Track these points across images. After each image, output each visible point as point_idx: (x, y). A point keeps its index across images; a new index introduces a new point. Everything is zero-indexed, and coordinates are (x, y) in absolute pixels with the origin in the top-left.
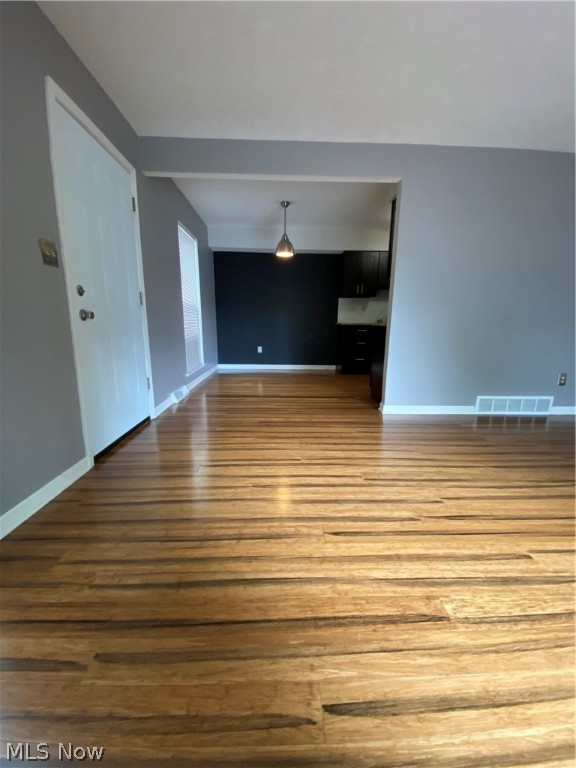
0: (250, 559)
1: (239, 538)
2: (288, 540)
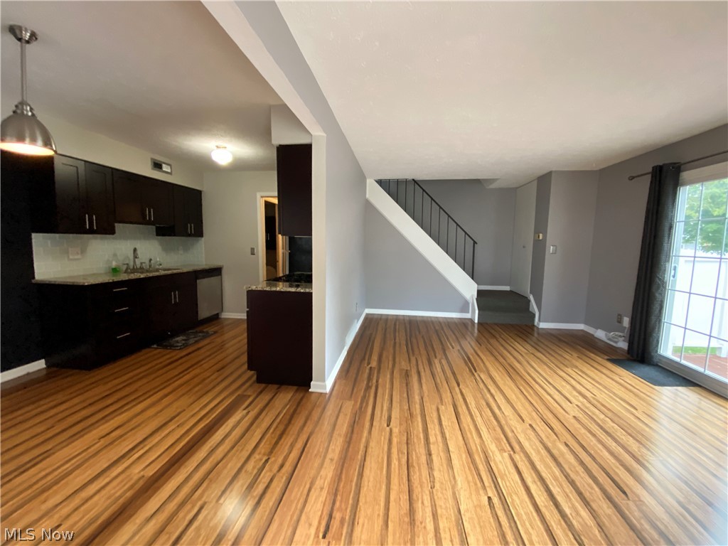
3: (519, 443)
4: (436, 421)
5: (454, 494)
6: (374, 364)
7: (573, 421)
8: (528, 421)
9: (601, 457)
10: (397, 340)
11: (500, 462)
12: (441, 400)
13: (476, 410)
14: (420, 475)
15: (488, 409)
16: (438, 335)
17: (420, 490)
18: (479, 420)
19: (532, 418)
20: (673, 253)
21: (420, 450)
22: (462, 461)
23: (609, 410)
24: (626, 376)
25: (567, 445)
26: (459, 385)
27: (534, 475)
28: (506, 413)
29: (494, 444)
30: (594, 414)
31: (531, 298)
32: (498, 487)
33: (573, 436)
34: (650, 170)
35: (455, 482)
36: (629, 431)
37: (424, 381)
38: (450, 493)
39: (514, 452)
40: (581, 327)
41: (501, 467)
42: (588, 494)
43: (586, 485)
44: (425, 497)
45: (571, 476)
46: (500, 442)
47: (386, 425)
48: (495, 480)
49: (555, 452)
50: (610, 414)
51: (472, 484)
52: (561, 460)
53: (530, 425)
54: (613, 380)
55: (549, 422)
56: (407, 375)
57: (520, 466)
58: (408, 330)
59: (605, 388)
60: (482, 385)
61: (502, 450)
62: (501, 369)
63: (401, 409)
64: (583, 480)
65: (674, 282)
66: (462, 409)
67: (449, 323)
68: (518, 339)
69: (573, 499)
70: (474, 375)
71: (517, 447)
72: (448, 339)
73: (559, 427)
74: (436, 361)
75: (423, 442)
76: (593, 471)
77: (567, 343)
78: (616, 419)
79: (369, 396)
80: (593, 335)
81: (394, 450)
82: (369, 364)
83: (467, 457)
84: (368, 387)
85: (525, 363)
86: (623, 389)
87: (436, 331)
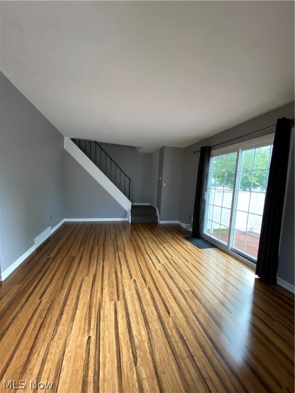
0: (201, 346)
1: (192, 357)
2: (182, 331)
3: (124, 293)
4: (78, 288)
5: (66, 340)
6: (52, 255)
7: (157, 273)
8: (134, 277)
9: (164, 293)
10: (78, 237)
11: (107, 309)
12: (88, 273)
13: (107, 276)
14: (47, 332)
15: (114, 275)
16: (105, 232)
17: (41, 344)
18: (106, 282)
19: (137, 276)
20: (208, 187)
21: (56, 312)
22: (83, 314)
23: (176, 264)
24: (189, 245)
25: (149, 289)
26: (103, 262)
27: (124, 313)
28: (124, 275)
29: (108, 297)
30: (168, 267)
31: (157, 209)
32: (98, 327)
33: (155, 283)
34: (200, 149)
35: (71, 331)
36: (182, 275)
37: (83, 262)
38: (63, 340)
39: (118, 300)
40: (177, 222)
41: (106, 312)
42: (150, 318)
43: (150, 313)
44: (42, 349)
45: (145, 308)
46: (113, 295)
47: (39, 298)
48: (99, 322)
49: (141, 295)
50: (175, 266)
51: (82, 330)
52: (143, 299)
53: (135, 280)
54: (182, 247)
55: (145, 276)
56: (73, 259)
57: (118, 309)
58: (88, 230)
59: (178, 252)
60: (117, 260)
61: (111, 300)
62: (132, 248)
63: (57, 285)
64: (150, 310)
65: (209, 200)
66: (99, 277)
67: (115, 225)
68: (147, 230)
69: (141, 324)
70: (115, 254)
71: (121, 296)
72: (110, 233)
73: (149, 278)
74: (97, 248)
75: (60, 306)
76: (157, 303)
77: (169, 230)
78: (178, 269)
79: (36, 279)
80: (181, 226)
81: (36, 317)
82: (49, 255)
83: (87, 310)
84: (39, 272)
85: (146, 243)
86: (185, 252)
87: (106, 229)
